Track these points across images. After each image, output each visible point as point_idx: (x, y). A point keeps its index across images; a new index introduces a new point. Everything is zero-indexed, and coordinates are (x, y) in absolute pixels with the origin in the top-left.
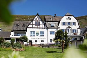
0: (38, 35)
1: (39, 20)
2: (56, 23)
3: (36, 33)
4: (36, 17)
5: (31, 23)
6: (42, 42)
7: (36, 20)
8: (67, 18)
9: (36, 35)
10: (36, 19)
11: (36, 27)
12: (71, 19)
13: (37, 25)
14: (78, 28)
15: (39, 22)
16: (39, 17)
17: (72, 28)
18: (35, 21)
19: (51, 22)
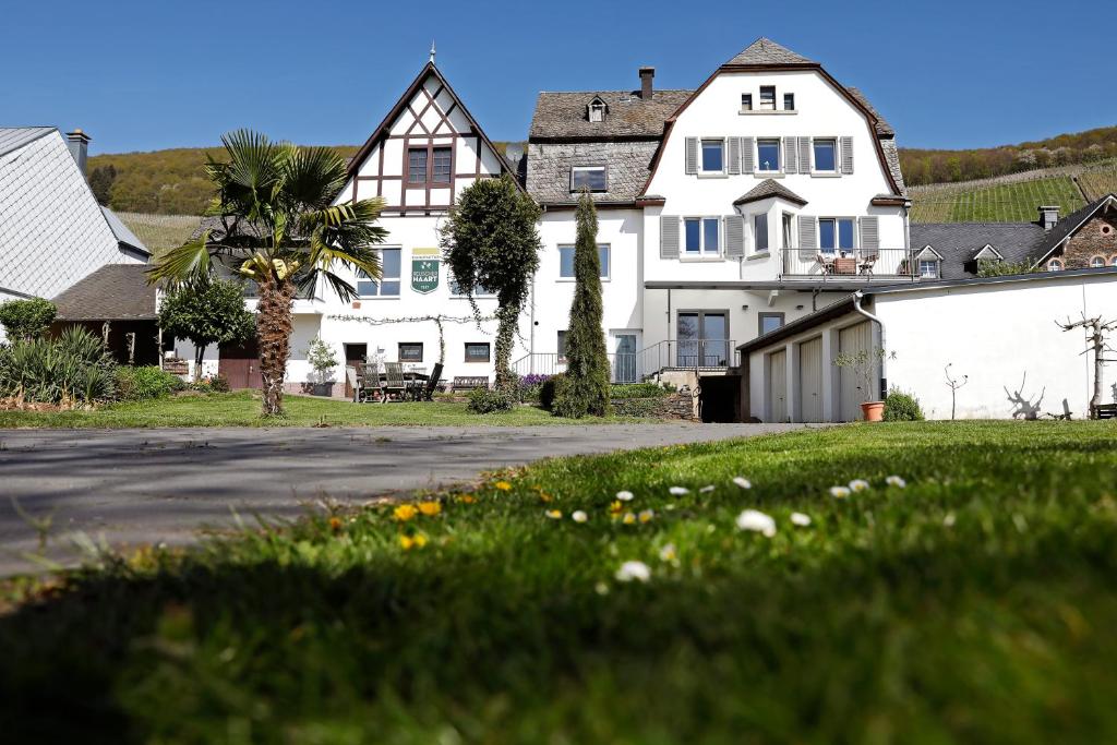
0: (434, 285)
1: (444, 129)
2: (626, 148)
3: (416, 265)
4: (420, 102)
5: (370, 168)
6: (468, 358)
7: (418, 130)
8: (747, 99)
9: (416, 286)
10: (418, 120)
11: (416, 197)
12: (789, 98)
13: (428, 186)
14: (878, 203)
15: (449, 149)
16: (443, 103)
17: (802, 203)
18: (407, 136)
19: (582, 149)
